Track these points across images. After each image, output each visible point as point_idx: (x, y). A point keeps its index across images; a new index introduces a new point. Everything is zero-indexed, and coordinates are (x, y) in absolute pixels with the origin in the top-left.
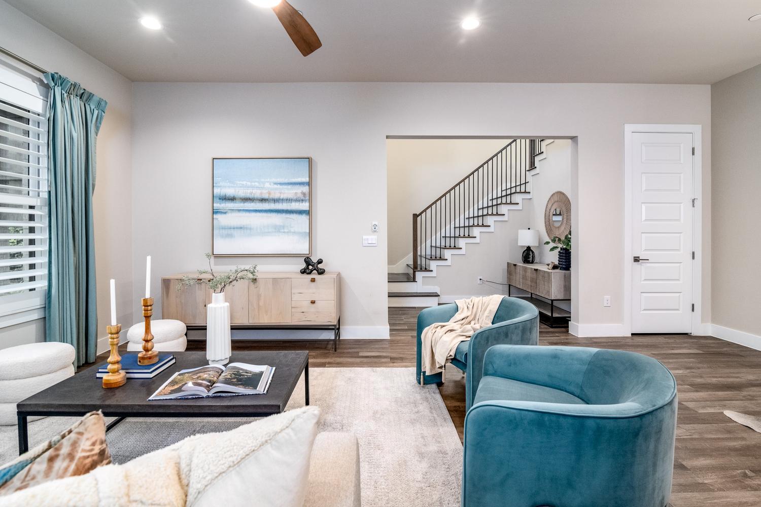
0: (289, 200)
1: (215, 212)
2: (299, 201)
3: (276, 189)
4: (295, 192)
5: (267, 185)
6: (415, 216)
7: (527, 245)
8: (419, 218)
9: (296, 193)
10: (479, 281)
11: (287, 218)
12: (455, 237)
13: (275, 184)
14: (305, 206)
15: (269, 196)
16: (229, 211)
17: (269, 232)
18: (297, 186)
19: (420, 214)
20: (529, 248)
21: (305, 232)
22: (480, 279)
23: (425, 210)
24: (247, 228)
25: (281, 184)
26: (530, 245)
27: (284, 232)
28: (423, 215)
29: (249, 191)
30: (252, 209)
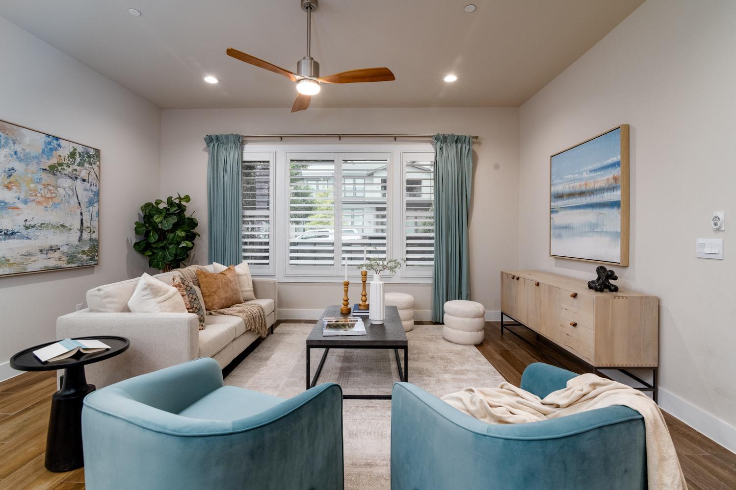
0: (602, 190)
1: (552, 211)
2: (611, 189)
3: (591, 178)
4: (606, 178)
5: (585, 175)
9: (608, 179)
11: (600, 213)
13: (591, 171)
14: (616, 196)
15: (586, 188)
16: (560, 209)
17: (585, 232)
18: (609, 170)
21: (616, 232)
24: (570, 227)
25: (595, 170)
27: (598, 232)
29: (572, 185)
30: (573, 205)
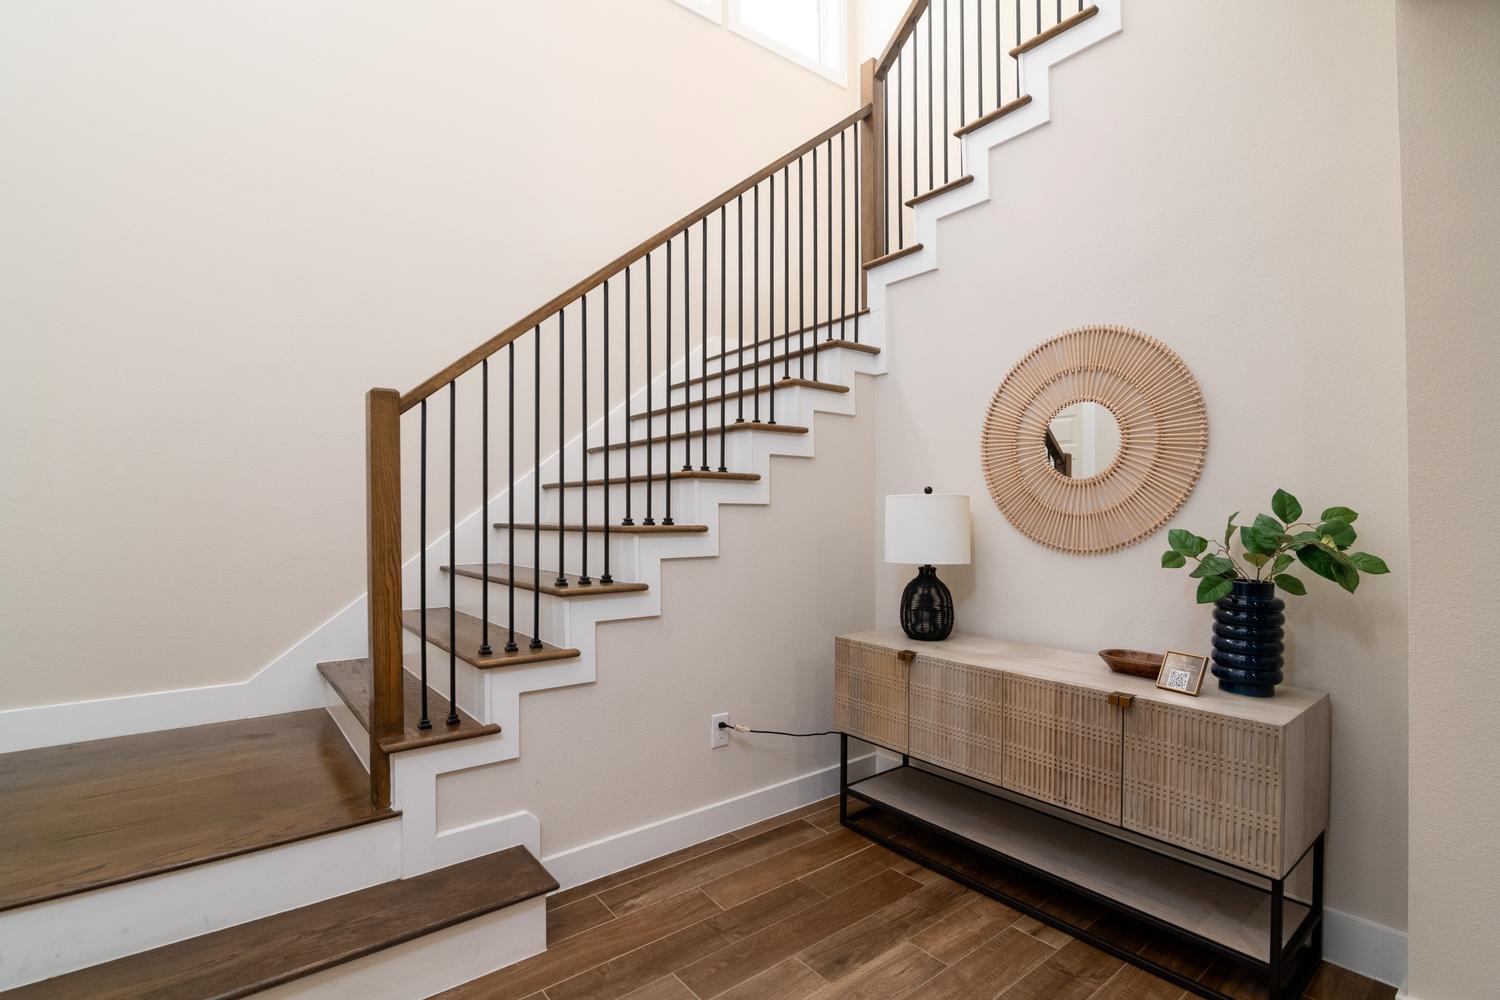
6: (386, 408)
7: (923, 562)
8: (410, 420)
10: (714, 736)
12: (607, 530)
19: (420, 396)
20: (927, 574)
22: (722, 725)
23: (448, 378)
26: (932, 562)
28: (438, 401)
